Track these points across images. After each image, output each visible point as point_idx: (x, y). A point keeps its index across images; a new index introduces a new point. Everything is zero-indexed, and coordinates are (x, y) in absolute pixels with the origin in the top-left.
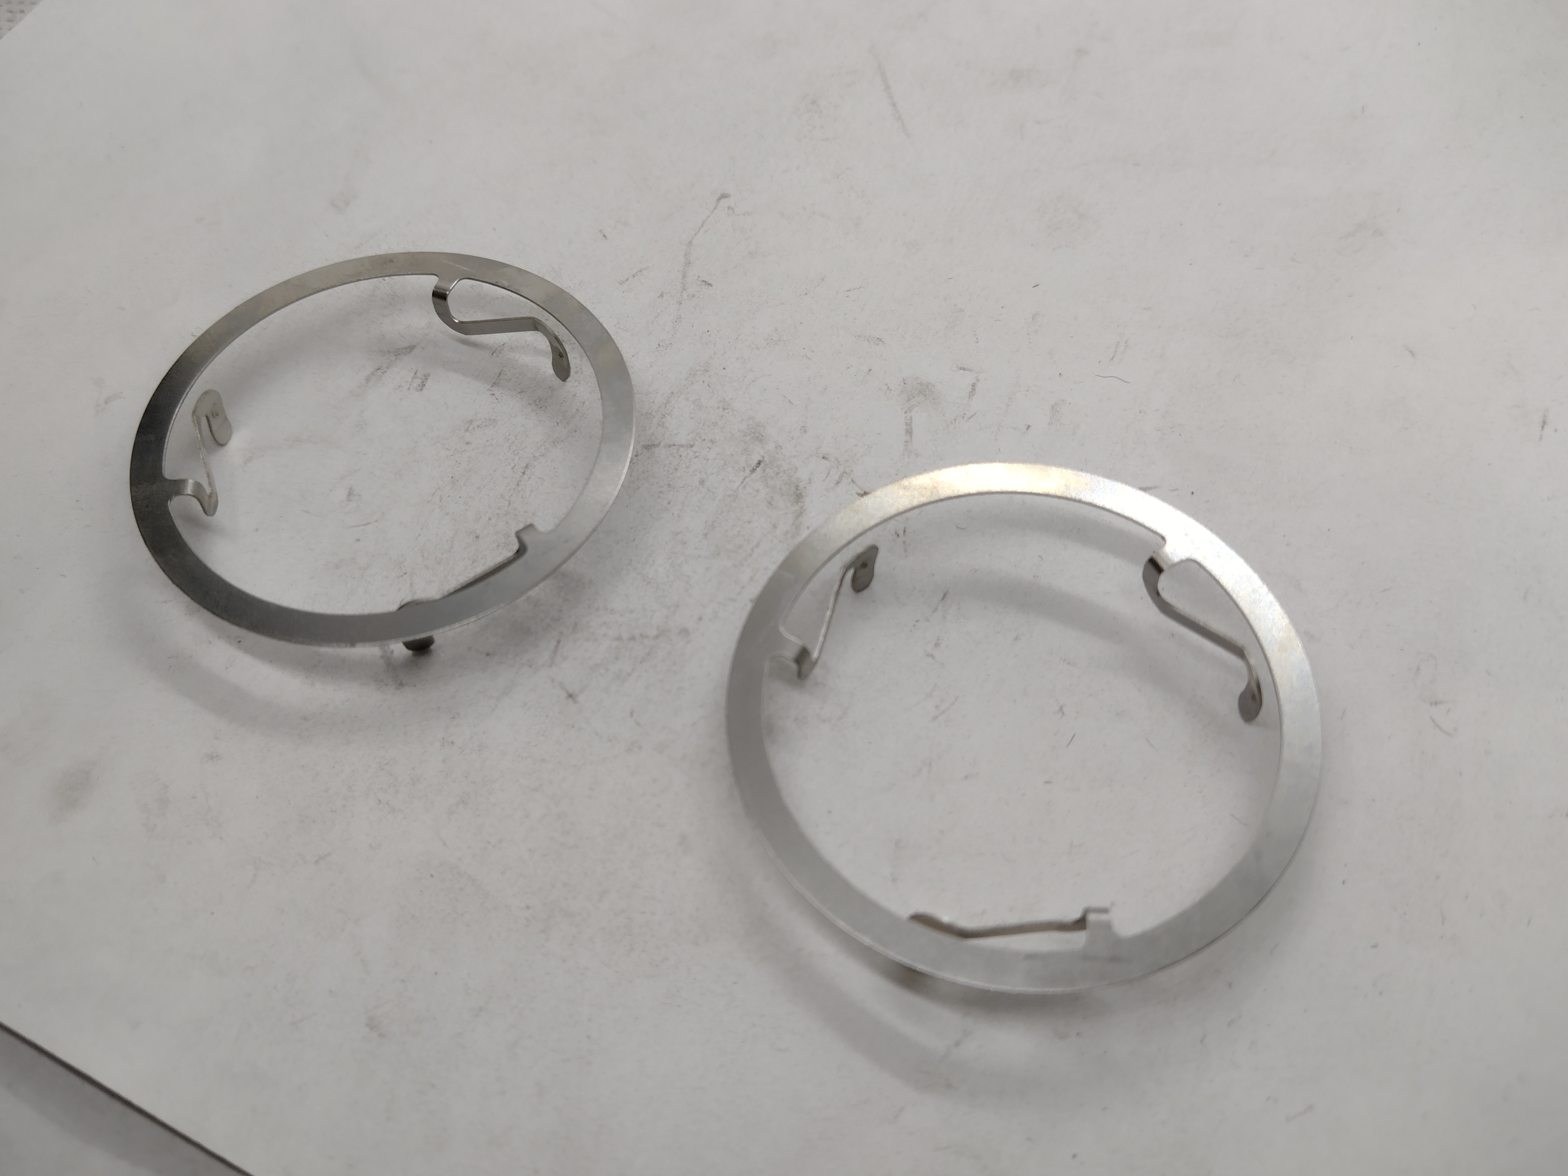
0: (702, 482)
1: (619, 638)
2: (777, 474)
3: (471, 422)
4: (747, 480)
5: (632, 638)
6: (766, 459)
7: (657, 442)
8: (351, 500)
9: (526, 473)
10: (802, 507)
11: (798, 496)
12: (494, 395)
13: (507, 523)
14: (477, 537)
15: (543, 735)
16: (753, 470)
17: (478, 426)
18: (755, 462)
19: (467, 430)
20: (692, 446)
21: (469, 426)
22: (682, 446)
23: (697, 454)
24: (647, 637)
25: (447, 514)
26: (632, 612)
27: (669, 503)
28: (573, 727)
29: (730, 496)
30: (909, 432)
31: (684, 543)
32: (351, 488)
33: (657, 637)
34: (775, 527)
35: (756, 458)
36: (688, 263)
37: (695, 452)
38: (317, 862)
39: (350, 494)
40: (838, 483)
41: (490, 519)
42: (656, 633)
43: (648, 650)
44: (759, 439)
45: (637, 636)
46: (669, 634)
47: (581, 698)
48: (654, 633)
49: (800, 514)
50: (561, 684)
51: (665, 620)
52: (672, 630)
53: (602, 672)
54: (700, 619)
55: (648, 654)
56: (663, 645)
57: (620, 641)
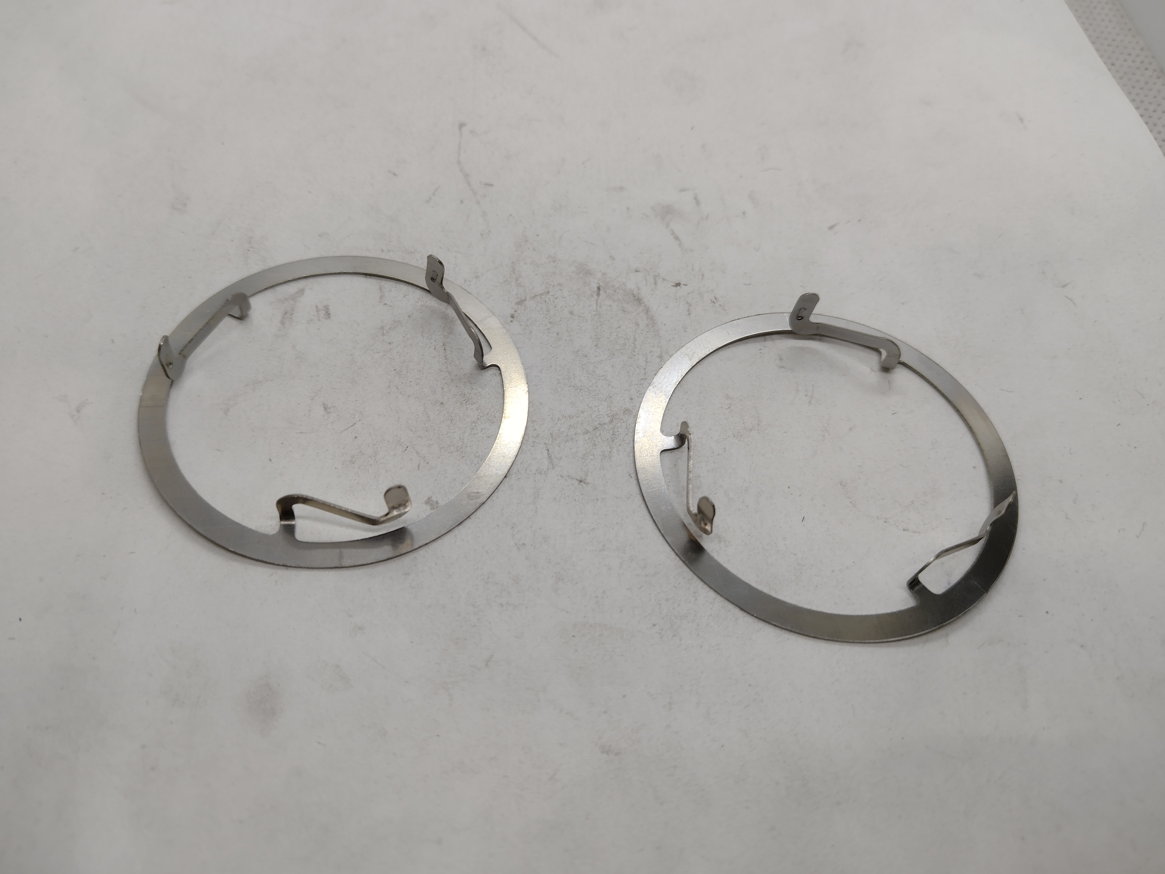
0: (571, 313)
1: (587, 432)
2: (615, 291)
3: (382, 328)
4: (599, 301)
5: (596, 428)
6: (601, 284)
7: (523, 298)
8: (329, 413)
9: (446, 349)
10: (645, 306)
11: (639, 300)
12: (386, 304)
13: (456, 386)
14: (442, 404)
15: (582, 513)
16: (598, 294)
17: (390, 329)
18: (595, 289)
19: (383, 335)
20: (548, 293)
21: (383, 332)
22: (542, 294)
23: (555, 296)
24: (605, 424)
25: (409, 396)
26: (583, 412)
27: (558, 334)
28: (597, 500)
29: (595, 315)
30: (677, 238)
31: (586, 356)
32: (324, 404)
33: (611, 421)
34: (637, 324)
35: (595, 286)
36: (467, 176)
37: (553, 296)
38: (487, 665)
39: (326, 408)
40: (656, 284)
41: (443, 388)
42: (609, 419)
43: (611, 432)
44: (589, 273)
45: (598, 426)
46: (618, 417)
47: (589, 479)
48: (607, 420)
49: (647, 311)
50: (569, 476)
51: (609, 409)
52: (618, 413)
53: (592, 457)
54: (632, 399)
55: (613, 434)
56: (619, 424)
57: (589, 433)
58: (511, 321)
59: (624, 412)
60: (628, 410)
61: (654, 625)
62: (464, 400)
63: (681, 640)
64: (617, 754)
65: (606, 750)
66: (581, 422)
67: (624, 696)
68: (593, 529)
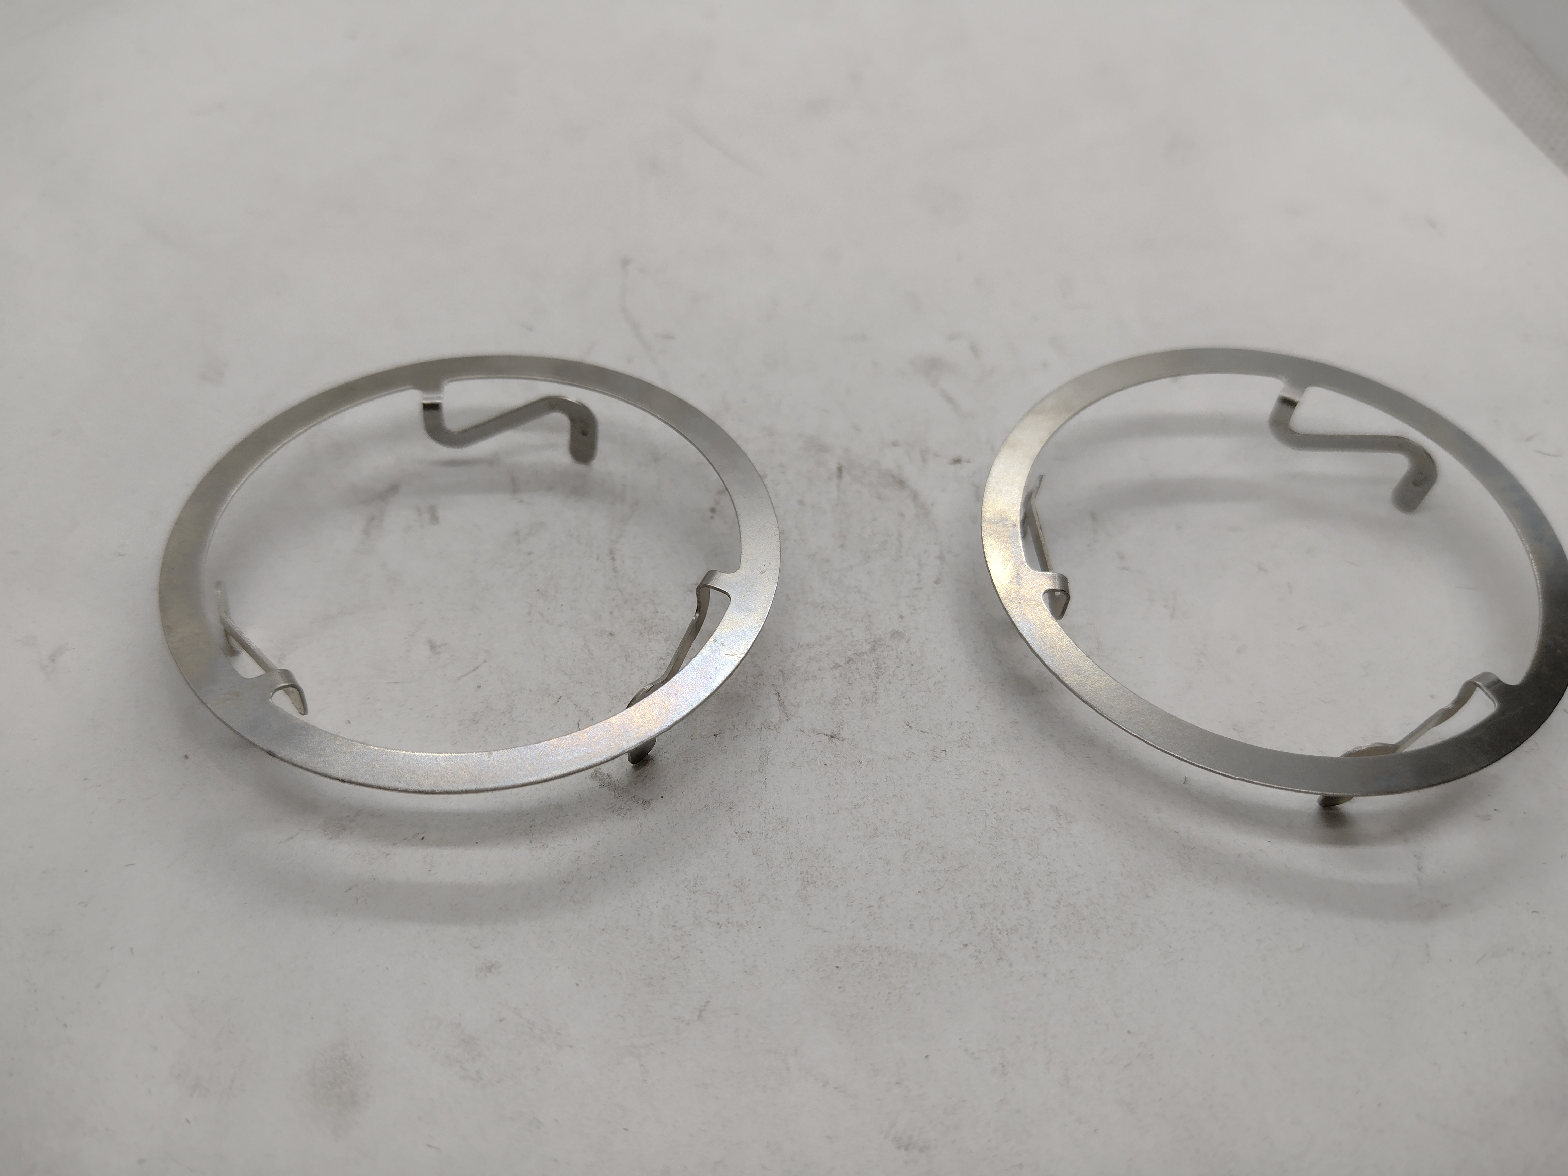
0: (801, 503)
1: (836, 666)
2: (865, 471)
3: (517, 533)
4: (841, 486)
5: (850, 661)
6: (843, 463)
8: (438, 653)
9: (615, 558)
10: (911, 490)
11: (901, 483)
12: (522, 501)
13: (632, 609)
14: (611, 634)
15: (837, 783)
16: (840, 477)
17: (529, 534)
18: (835, 470)
19: (519, 542)
21: (519, 538)
24: (863, 653)
25: (560, 625)
26: (829, 638)
28: (860, 762)
29: (837, 505)
30: (950, 400)
31: (828, 561)
32: (430, 641)
33: (873, 649)
34: (902, 515)
35: (833, 466)
36: (636, 326)
38: (700, 1016)
39: (433, 647)
40: (924, 460)
41: (611, 613)
42: (869, 646)
43: (874, 664)
44: (823, 449)
45: (853, 657)
46: (882, 642)
47: (845, 734)
48: (867, 647)
49: (915, 496)
50: (813, 731)
51: (868, 632)
52: (883, 637)
53: (847, 701)
54: (902, 617)
55: (878, 668)
56: (885, 654)
57: (840, 668)
58: (712, 518)
59: (892, 635)
60: (897, 632)
61: (966, 945)
62: (645, 629)
63: (1011, 965)
64: (922, 1150)
65: (904, 1144)
66: (827, 653)
67: (927, 1056)
68: (858, 806)
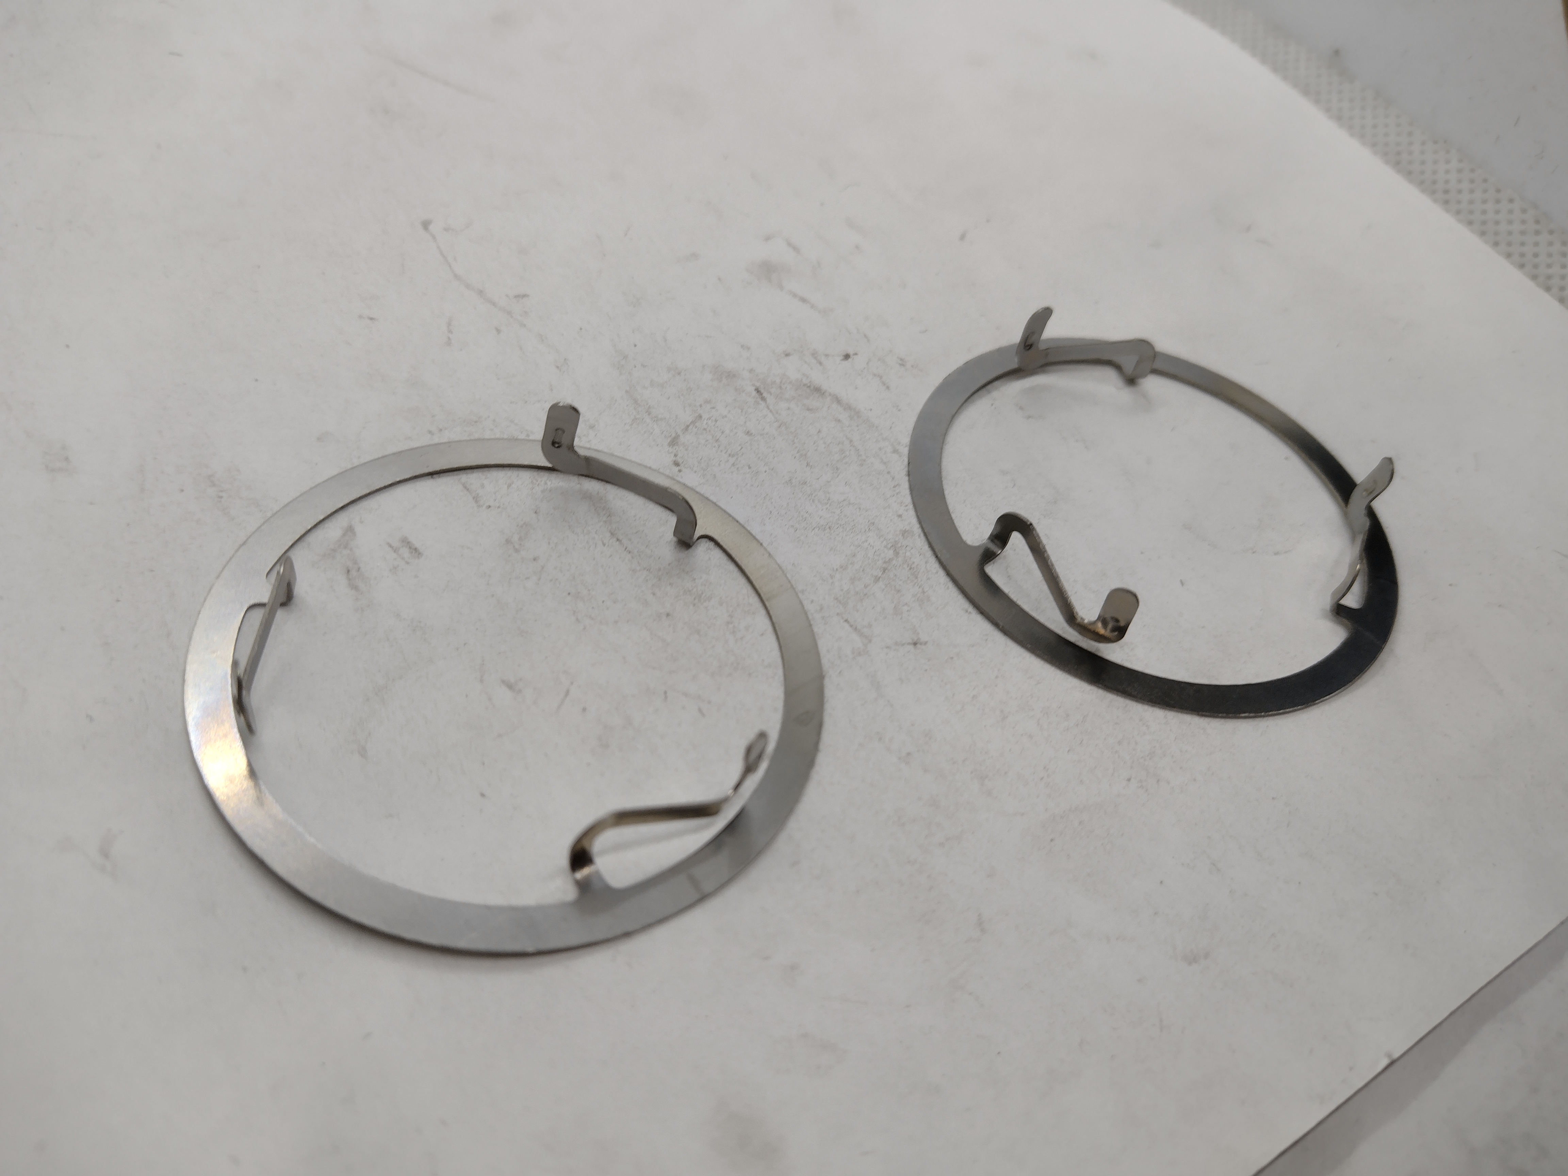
0: (748, 433)
1: (877, 578)
2: (780, 387)
3: (508, 541)
4: (771, 407)
5: (885, 570)
6: (758, 384)
7: (674, 435)
8: (520, 691)
9: (621, 537)
10: (830, 395)
11: (818, 390)
12: (489, 507)
13: (670, 584)
14: (668, 615)
15: (946, 684)
16: (764, 399)
17: (520, 539)
18: (754, 393)
19: (517, 551)
20: (700, 417)
21: (514, 547)
22: (693, 422)
23: (713, 418)
24: (890, 560)
25: (616, 622)
26: (854, 555)
27: (750, 468)
28: (952, 658)
29: (780, 427)
30: (804, 300)
31: (805, 483)
32: (503, 682)
33: (897, 554)
34: (839, 421)
35: (751, 389)
36: (481, 293)
37: (709, 419)
39: (510, 686)
40: (821, 363)
41: (654, 594)
42: (891, 551)
43: (905, 566)
44: (731, 375)
45: (885, 565)
46: (899, 545)
47: (924, 637)
48: (890, 554)
49: (838, 400)
50: (896, 643)
51: (882, 539)
52: (897, 539)
53: (906, 608)
54: (900, 516)
55: (910, 569)
56: (908, 554)
57: (881, 579)
58: (680, 471)
59: (903, 535)
60: (905, 531)
61: (1129, 780)
62: (695, 599)
63: (1168, 783)
64: (1206, 956)
65: (1192, 959)
66: (862, 569)
67: (1161, 882)
68: (974, 697)
